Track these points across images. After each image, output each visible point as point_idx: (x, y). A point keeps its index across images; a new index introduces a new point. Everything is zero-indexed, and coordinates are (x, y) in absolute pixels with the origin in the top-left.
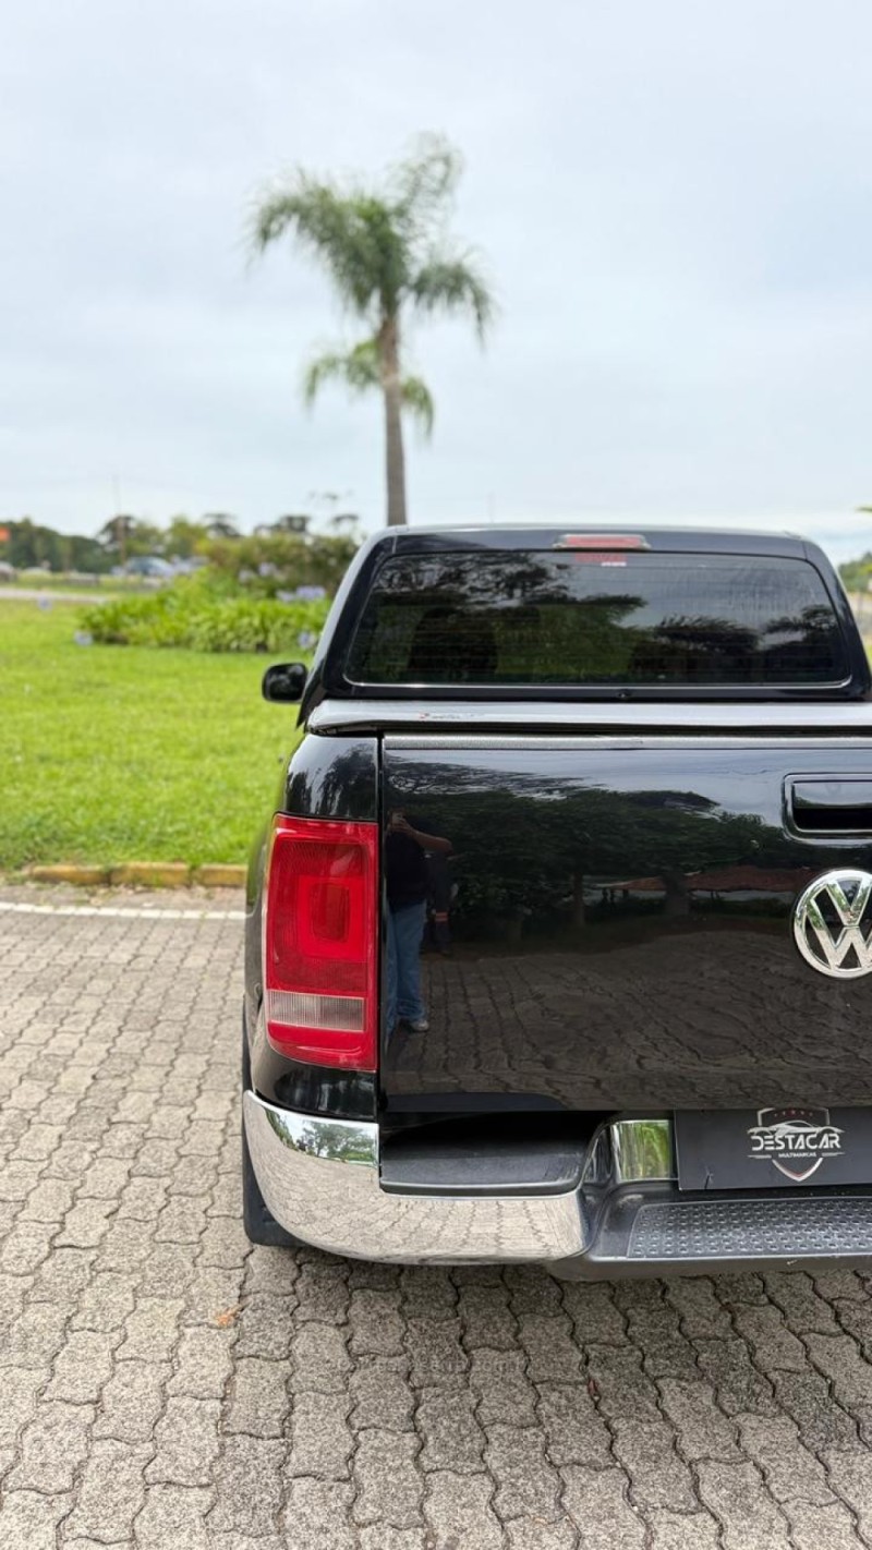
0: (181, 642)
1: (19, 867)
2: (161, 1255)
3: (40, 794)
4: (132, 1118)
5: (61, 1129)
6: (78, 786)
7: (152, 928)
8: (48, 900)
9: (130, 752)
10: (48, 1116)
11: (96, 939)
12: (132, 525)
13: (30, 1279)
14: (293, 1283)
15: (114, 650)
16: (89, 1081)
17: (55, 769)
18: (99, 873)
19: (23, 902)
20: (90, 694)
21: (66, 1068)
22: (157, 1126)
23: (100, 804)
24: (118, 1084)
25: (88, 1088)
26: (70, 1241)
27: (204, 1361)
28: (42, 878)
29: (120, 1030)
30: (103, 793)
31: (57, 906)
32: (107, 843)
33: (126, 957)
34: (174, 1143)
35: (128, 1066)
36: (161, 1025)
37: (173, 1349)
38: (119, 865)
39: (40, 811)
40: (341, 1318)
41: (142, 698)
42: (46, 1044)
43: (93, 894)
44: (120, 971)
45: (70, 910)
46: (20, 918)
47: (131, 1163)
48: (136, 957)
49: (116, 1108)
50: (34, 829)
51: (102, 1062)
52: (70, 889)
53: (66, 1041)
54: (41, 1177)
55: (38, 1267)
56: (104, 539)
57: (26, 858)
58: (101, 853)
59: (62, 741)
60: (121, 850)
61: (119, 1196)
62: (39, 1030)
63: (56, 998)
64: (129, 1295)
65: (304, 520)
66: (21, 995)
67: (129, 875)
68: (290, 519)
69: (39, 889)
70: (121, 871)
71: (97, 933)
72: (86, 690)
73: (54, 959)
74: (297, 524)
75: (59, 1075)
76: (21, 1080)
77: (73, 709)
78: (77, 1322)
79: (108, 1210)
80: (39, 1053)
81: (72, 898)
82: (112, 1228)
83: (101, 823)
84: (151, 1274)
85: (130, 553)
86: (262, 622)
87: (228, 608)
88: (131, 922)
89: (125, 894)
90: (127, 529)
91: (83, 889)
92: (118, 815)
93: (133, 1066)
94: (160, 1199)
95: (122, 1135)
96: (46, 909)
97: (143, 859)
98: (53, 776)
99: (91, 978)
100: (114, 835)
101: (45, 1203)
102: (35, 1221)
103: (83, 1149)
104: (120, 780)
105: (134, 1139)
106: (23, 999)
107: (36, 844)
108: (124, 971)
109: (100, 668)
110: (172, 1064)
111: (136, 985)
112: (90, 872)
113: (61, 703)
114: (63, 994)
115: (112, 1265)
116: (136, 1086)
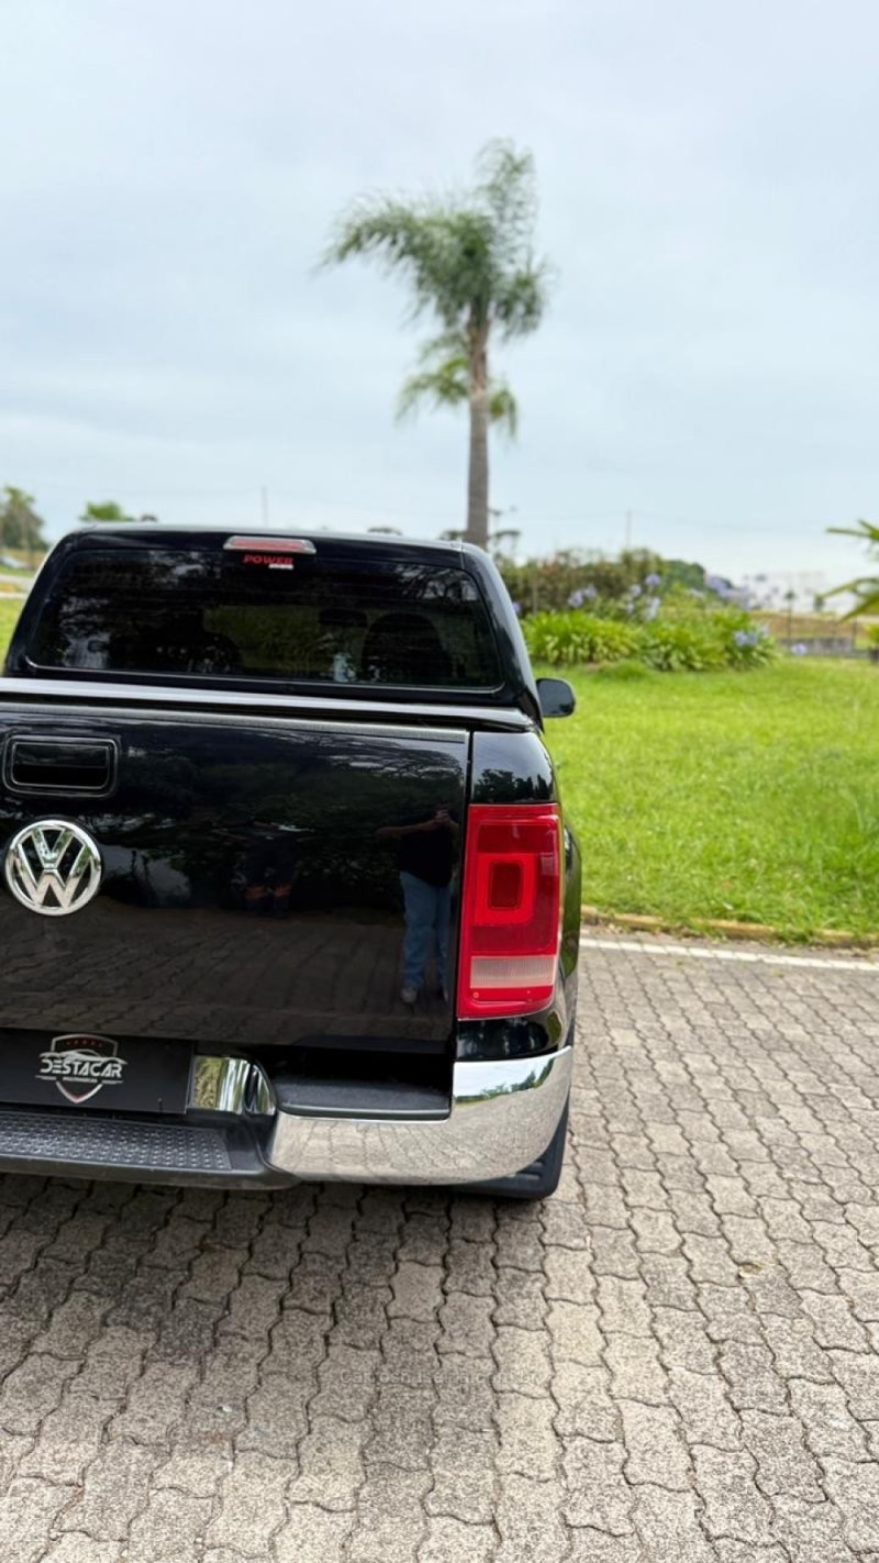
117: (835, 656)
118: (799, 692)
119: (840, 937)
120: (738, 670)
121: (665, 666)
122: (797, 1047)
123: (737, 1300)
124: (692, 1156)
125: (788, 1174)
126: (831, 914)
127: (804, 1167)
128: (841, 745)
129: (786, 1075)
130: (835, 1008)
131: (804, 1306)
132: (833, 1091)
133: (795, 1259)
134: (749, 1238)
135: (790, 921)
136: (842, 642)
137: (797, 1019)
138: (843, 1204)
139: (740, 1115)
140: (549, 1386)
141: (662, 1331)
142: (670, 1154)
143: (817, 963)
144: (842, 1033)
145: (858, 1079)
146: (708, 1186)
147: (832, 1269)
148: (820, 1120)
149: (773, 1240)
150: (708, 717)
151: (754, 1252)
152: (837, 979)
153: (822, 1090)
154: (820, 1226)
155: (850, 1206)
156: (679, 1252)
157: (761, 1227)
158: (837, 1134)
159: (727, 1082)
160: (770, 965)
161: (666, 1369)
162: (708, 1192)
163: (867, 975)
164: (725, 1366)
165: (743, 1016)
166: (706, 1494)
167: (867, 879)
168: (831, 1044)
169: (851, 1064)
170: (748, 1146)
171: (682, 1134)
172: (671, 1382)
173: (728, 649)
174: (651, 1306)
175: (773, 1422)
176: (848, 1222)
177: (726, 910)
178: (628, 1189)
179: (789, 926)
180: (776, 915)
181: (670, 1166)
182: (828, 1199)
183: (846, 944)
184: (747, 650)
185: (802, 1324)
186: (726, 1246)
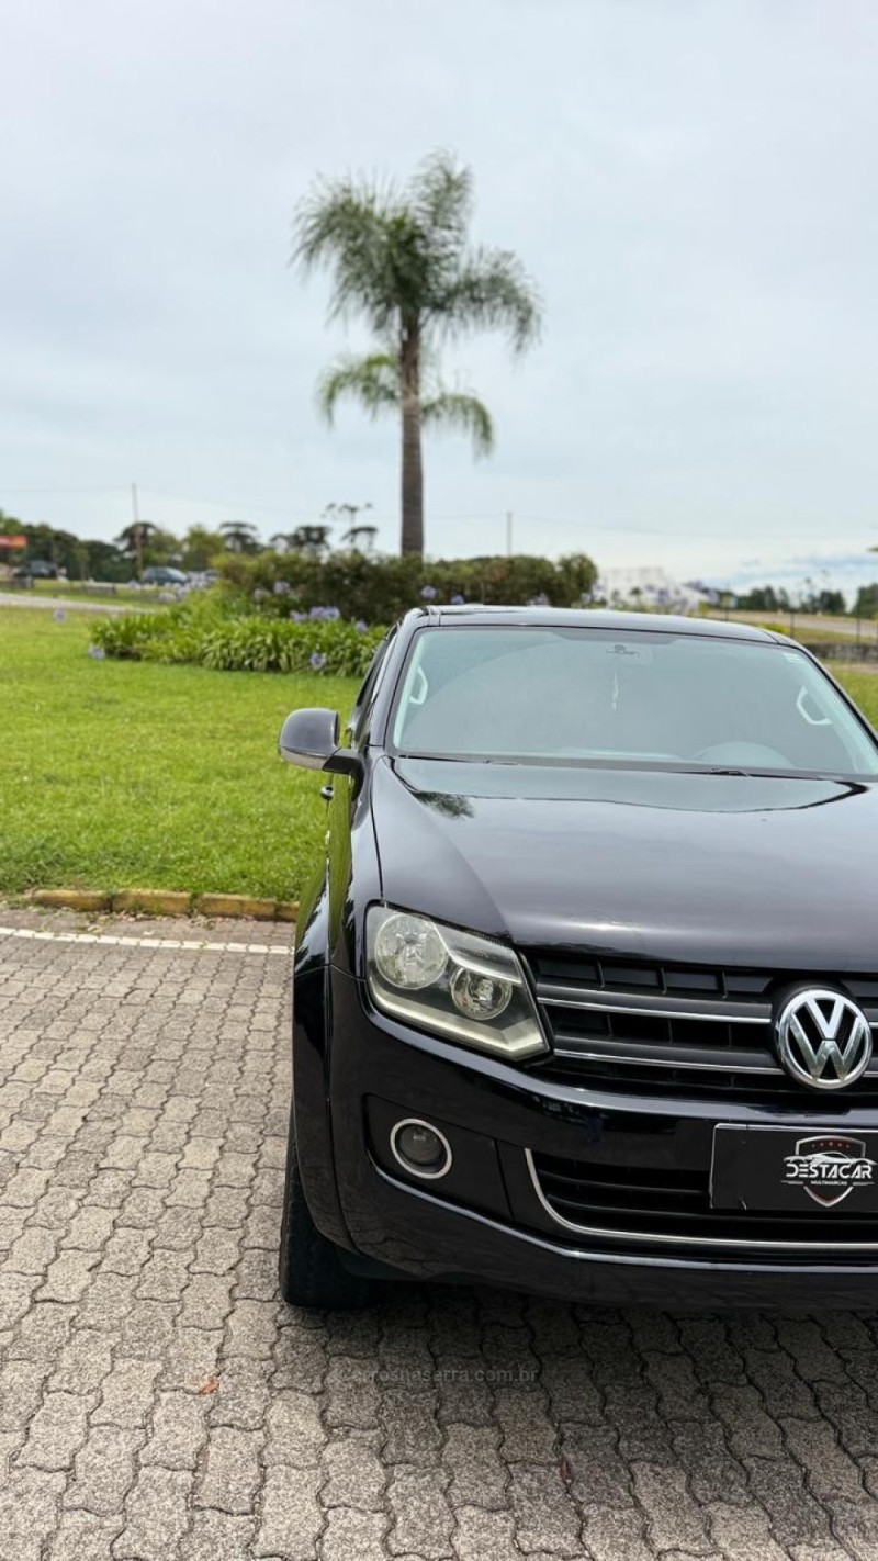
0: (192, 659)
1: (21, 891)
2: (142, 1313)
3: (45, 815)
4: (120, 1164)
5: (48, 1174)
6: (85, 808)
7: (151, 958)
8: (49, 926)
9: (138, 774)
10: (36, 1160)
11: (94, 970)
12: (151, 532)
13: (10, 1334)
14: (272, 1347)
15: (126, 665)
16: (80, 1123)
17: (62, 789)
18: (101, 898)
19: (24, 927)
20: (100, 711)
21: (57, 1108)
22: (144, 1174)
23: (105, 827)
24: (109, 1127)
25: (78, 1131)
26: (51, 1295)
27: (178, 1429)
28: (43, 902)
29: (113, 1070)
30: (108, 816)
31: (57, 933)
32: (110, 868)
33: (123, 990)
34: (161, 1193)
35: (119, 1108)
36: (154, 1065)
37: (148, 1414)
38: (121, 891)
39: (45, 833)
40: (317, 1387)
41: (152, 716)
42: (39, 1081)
43: (93, 921)
44: (116, 1005)
45: (71, 937)
46: (20, 943)
47: (116, 1213)
48: (132, 990)
49: (105, 1153)
50: (37, 852)
51: (93, 1103)
52: (71, 915)
53: (59, 1079)
54: (27, 1225)
55: (19, 1322)
56: (122, 546)
57: (29, 881)
58: (103, 878)
59: (69, 760)
60: (124, 876)
61: (103, 1248)
62: (31, 1067)
63: (51, 1033)
64: (107, 1356)
65: (322, 531)
66: (16, 1028)
67: (130, 902)
68: (308, 530)
69: (42, 914)
70: (123, 897)
71: (96, 963)
72: (97, 707)
73: (51, 990)
74: (315, 535)
75: (50, 1115)
76: (12, 1120)
77: (82, 727)
78: (53, 1383)
79: (91, 1263)
80: (31, 1091)
81: (73, 924)
82: (94, 1281)
83: (104, 849)
84: (130, 1333)
85: (147, 562)
86: (275, 641)
87: (240, 625)
88: (130, 953)
89: (127, 921)
90: (144, 536)
91: (84, 915)
92: (122, 839)
93: (124, 1108)
94: (143, 1252)
95: (110, 1182)
96: (47, 936)
97: (145, 886)
98: (60, 798)
99: (87, 1012)
100: (117, 860)
101: (30, 1252)
102: (18, 1272)
103: (69, 1197)
104: (126, 803)
105: (122, 1187)
106: (19, 1032)
107: (39, 867)
108: (121, 1004)
109: (112, 684)
110: (162, 1106)
111: (131, 1020)
112: (93, 898)
113: (72, 719)
114: (58, 1029)
115: (92, 1322)
116: (125, 1130)
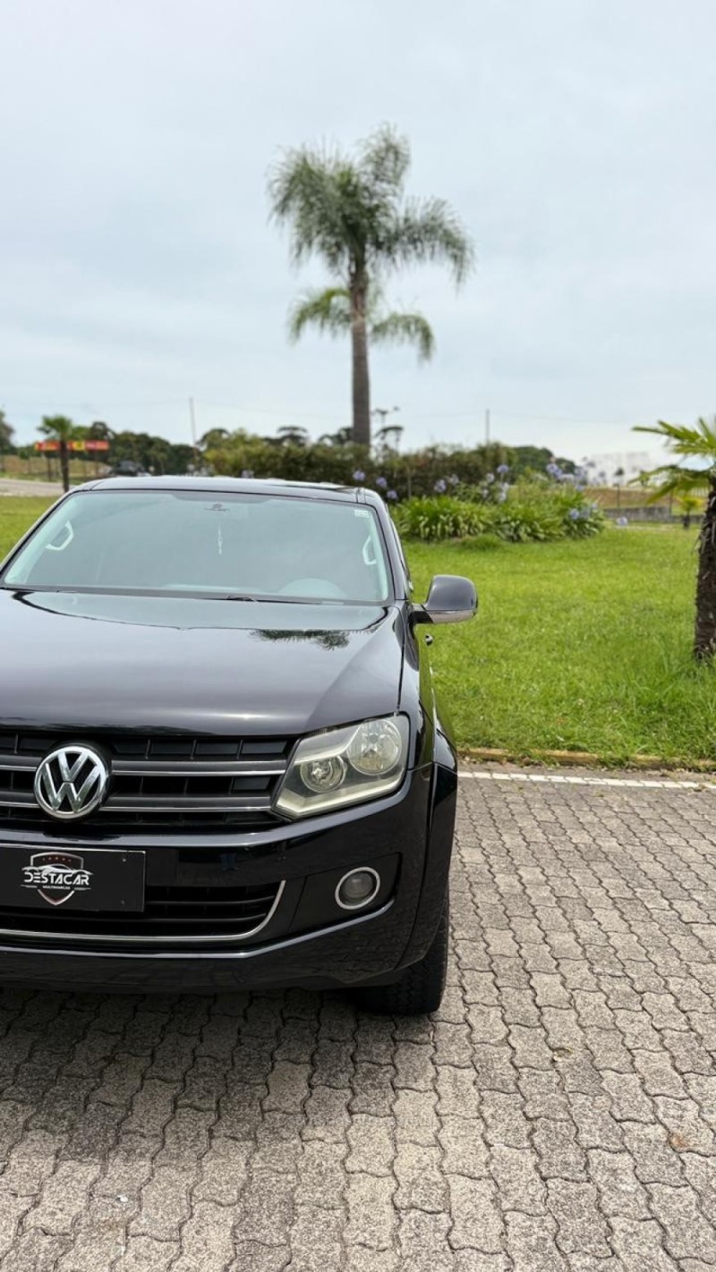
117: (655, 522)
118: (622, 556)
119: (651, 760)
120: (574, 539)
121: (515, 538)
122: (611, 858)
123: (550, 1082)
124: (520, 956)
125: (598, 969)
126: (643, 742)
127: (611, 963)
128: (655, 600)
129: (601, 882)
130: (643, 821)
131: (604, 1084)
132: (638, 894)
133: (599, 1042)
134: (562, 1026)
135: (611, 749)
136: (661, 510)
137: (612, 833)
138: (641, 993)
139: (562, 919)
140: (391, 1165)
141: (487, 1112)
142: (503, 956)
143: (632, 783)
144: (648, 843)
145: (659, 883)
146: (532, 983)
147: (629, 1050)
148: (626, 921)
149: (582, 1027)
150: (548, 579)
151: (566, 1039)
152: (647, 797)
153: (629, 895)
154: (621, 1014)
155: (646, 995)
156: (505, 1041)
157: (574, 1016)
158: (639, 932)
159: (552, 890)
160: (594, 786)
161: (489, 1145)
162: (532, 988)
163: (671, 791)
164: (537, 1140)
165: (569, 832)
166: (515, 1255)
167: (672, 712)
168: (638, 853)
169: (655, 870)
170: (567, 946)
171: (514, 938)
172: (492, 1157)
173: (565, 522)
174: (480, 1090)
175: (573, 1187)
176: (644, 1009)
177: (559, 742)
178: (467, 988)
179: (609, 753)
180: (599, 745)
181: (503, 966)
182: (629, 989)
183: (656, 766)
184: (581, 522)
185: (602, 1101)
186: (544, 1034)
